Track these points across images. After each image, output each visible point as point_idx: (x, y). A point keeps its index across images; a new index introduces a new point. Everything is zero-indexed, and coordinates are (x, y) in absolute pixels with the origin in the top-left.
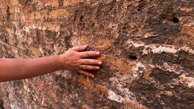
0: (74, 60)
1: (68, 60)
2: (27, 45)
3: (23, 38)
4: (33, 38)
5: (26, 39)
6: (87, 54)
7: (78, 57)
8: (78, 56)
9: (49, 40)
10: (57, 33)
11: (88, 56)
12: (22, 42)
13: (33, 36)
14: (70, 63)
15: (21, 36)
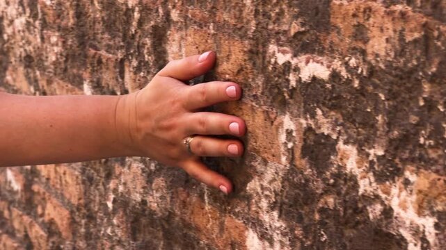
0: (165, 118)
1: (147, 116)
2: (43, 69)
3: (27, 34)
4: (64, 31)
5: (39, 40)
6: (203, 93)
7: (177, 105)
8: (178, 101)
9: (112, 43)
10: (133, 10)
11: (207, 100)
12: (23, 55)
13: (63, 23)
14: (153, 130)
15: (20, 23)
